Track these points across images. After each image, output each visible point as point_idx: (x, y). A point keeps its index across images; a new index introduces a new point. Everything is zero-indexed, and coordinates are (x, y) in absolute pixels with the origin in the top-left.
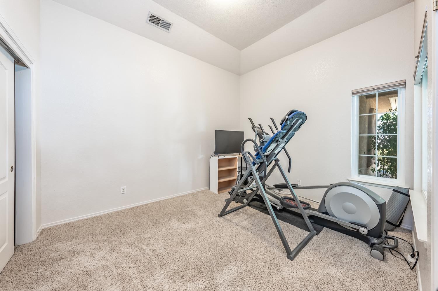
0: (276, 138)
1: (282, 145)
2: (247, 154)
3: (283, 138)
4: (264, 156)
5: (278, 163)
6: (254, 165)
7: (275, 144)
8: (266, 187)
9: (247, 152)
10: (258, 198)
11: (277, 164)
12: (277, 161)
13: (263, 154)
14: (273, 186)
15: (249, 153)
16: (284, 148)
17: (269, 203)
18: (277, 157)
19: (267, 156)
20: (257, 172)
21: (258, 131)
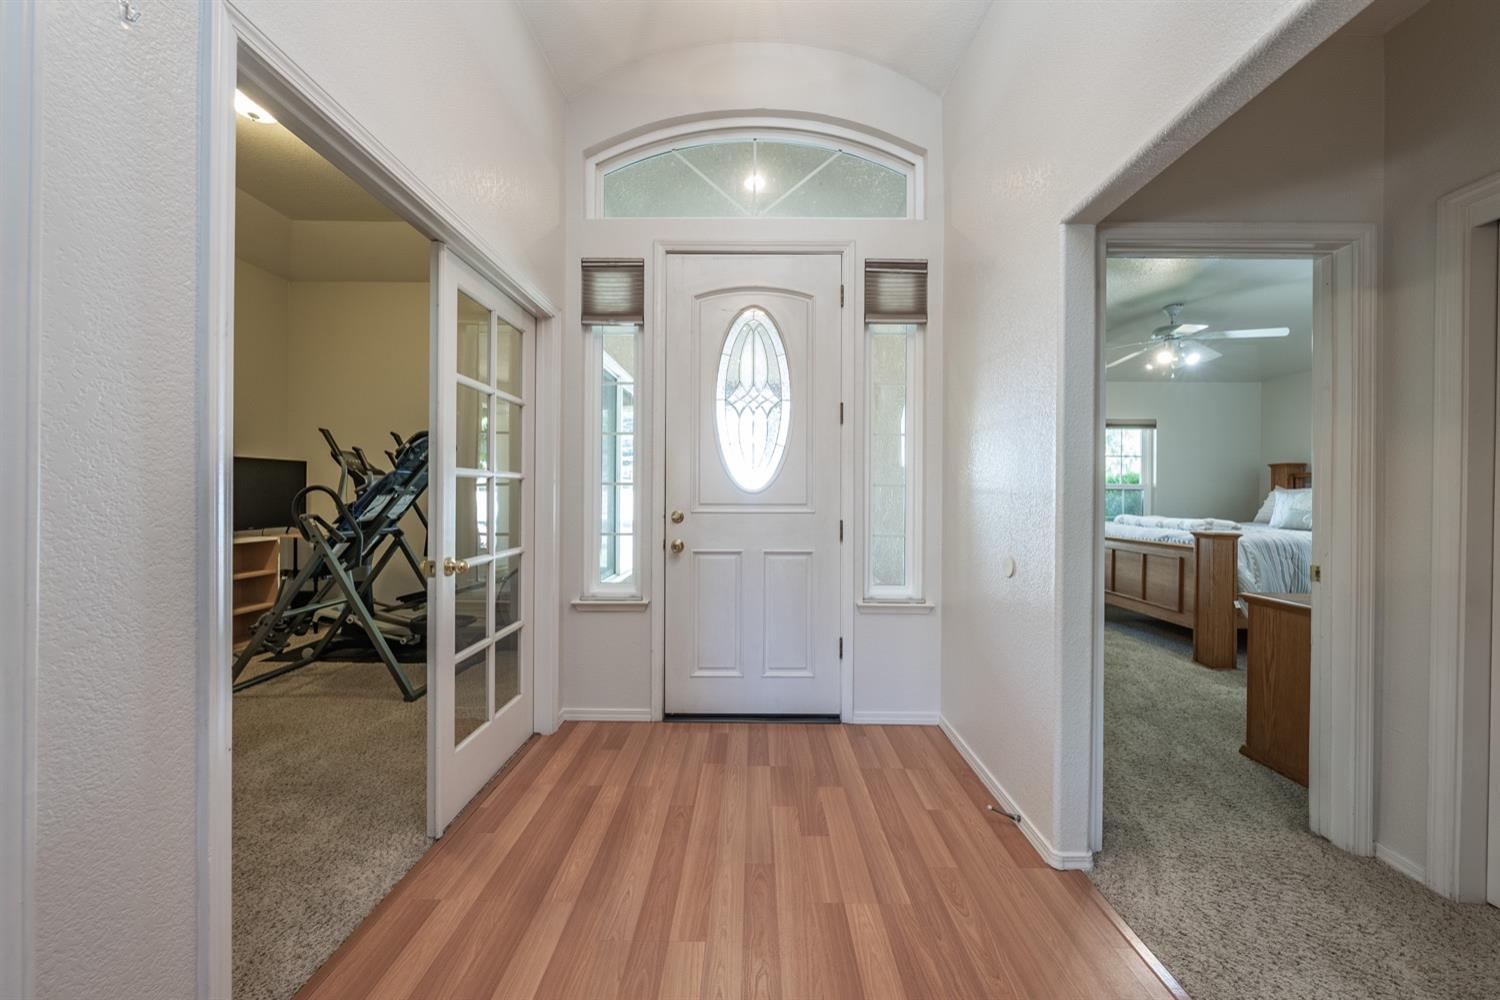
0: (386, 484)
1: (408, 499)
2: (311, 520)
3: (405, 484)
4: (358, 523)
5: (400, 540)
6: (332, 547)
7: (388, 498)
8: (376, 607)
9: (311, 517)
10: (350, 638)
11: (398, 542)
12: (398, 534)
13: (357, 518)
14: (398, 599)
15: (317, 518)
16: (413, 503)
17: (380, 638)
18: (399, 525)
19: (366, 525)
20: (341, 563)
21: (348, 464)
